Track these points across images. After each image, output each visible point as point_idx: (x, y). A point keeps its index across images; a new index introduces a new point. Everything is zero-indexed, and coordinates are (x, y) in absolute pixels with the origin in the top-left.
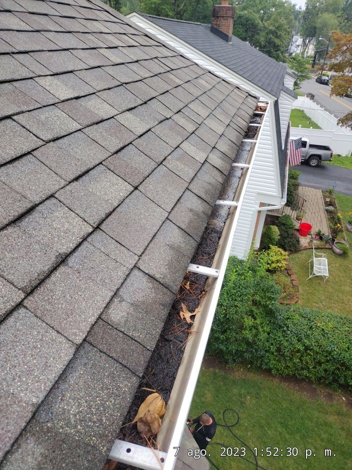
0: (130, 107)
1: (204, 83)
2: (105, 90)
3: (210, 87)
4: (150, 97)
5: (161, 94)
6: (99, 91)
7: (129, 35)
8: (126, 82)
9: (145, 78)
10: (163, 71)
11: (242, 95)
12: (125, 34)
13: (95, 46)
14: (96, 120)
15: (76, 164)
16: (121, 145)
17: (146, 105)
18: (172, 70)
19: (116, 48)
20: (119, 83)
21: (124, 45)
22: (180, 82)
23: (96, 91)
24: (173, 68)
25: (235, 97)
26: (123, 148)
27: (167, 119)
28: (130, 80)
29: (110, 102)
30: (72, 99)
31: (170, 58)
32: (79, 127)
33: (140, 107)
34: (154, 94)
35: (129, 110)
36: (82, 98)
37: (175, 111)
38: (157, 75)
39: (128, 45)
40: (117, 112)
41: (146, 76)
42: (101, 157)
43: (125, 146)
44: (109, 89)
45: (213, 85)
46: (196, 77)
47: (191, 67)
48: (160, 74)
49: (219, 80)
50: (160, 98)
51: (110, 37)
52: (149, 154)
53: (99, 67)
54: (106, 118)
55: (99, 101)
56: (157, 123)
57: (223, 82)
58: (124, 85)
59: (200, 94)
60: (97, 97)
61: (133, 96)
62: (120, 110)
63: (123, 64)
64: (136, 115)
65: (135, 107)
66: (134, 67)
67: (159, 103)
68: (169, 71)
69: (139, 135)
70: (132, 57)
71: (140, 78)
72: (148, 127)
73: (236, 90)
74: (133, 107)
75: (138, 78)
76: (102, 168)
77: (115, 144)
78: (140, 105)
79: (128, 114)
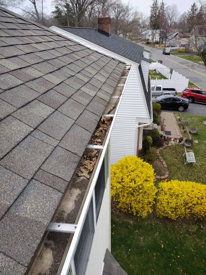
0: (50, 71)
1: (93, 57)
2: (35, 64)
3: (97, 59)
4: (62, 66)
5: (68, 64)
6: (32, 65)
7: (48, 36)
8: (48, 59)
9: (59, 57)
10: (69, 53)
11: (116, 63)
12: (45, 35)
13: (29, 43)
14: (31, 78)
15: (22, 100)
16: (47, 90)
17: (60, 70)
19: (41, 43)
20: (43, 60)
21: (45, 41)
22: (79, 58)
23: (31, 65)
24: (75, 51)
25: (111, 64)
26: (47, 91)
27: (73, 76)
28: (50, 58)
29: (39, 69)
30: (17, 69)
31: (73, 46)
32: (23, 82)
33: (56, 71)
34: (64, 64)
35: (50, 73)
36: (23, 69)
37: (77, 72)
38: (65, 55)
39: (48, 41)
40: (43, 74)
41: (59, 56)
42: (36, 95)
43: (49, 90)
44: (38, 63)
45: (99, 58)
46: (88, 54)
47: (86, 50)
49: (102, 55)
50: (68, 66)
51: (37, 38)
52: (63, 93)
53: (31, 53)
54: (37, 77)
55: (33, 69)
56: (66, 78)
57: (105, 57)
58: (47, 61)
59: (91, 63)
60: (31, 68)
61: (52, 66)
62: (45, 73)
63: (45, 50)
64: (55, 75)
65: (54, 71)
66: (52, 52)
67: (67, 69)
68: (72, 53)
69: (56, 84)
70: (50, 47)
71: (56, 57)
72: (62, 81)
73: (112, 60)
74: (52, 71)
75: (55, 57)
76: (36, 101)
77: (43, 90)
78: (56, 70)
79: (50, 75)
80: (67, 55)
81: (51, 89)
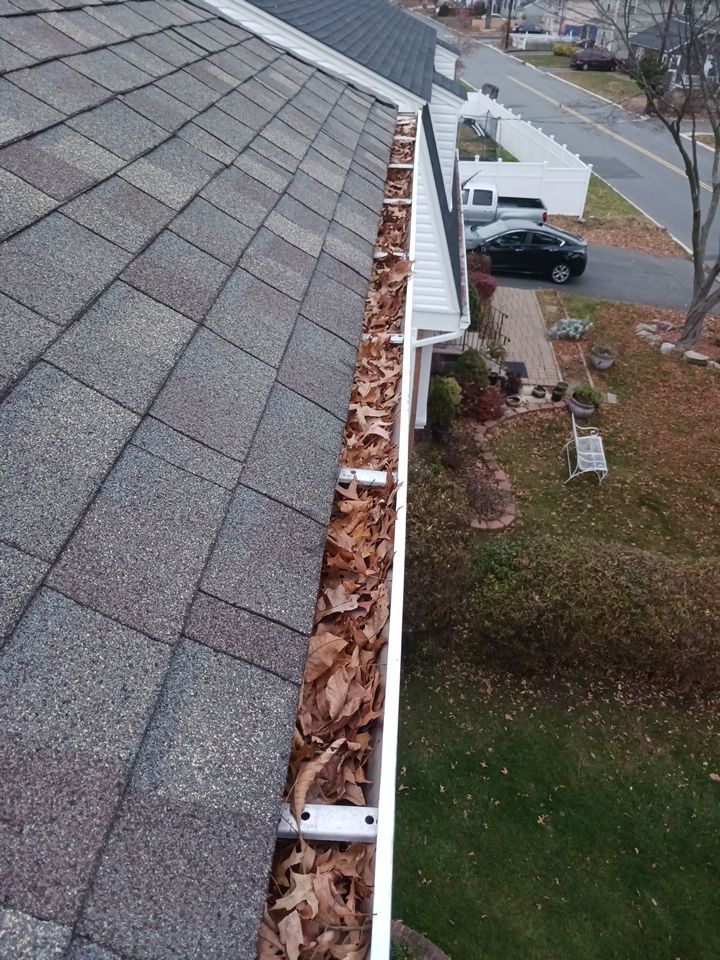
0: (143, 148)
1: (281, 79)
2: (82, 112)
3: (296, 88)
4: (182, 121)
5: (201, 113)
6: (71, 117)
8: (122, 89)
9: (160, 78)
10: (191, 57)
11: (363, 102)
14: (82, 183)
16: (149, 234)
17: (176, 139)
18: (211, 54)
20: (109, 94)
22: (235, 83)
23: (65, 117)
24: (211, 49)
25: (349, 108)
26: (152, 240)
27: (227, 167)
28: (130, 85)
29: (100, 139)
30: (19, 140)
31: (199, 26)
32: (54, 203)
33: (165, 146)
34: (188, 114)
35: (144, 155)
36: (39, 137)
37: (238, 148)
38: (181, 69)
40: (120, 163)
41: (160, 73)
43: (158, 236)
44: (90, 109)
45: (301, 83)
46: (262, 66)
47: (248, 45)
48: (187, 65)
49: (310, 70)
50: (199, 120)
53: (56, 59)
54: (101, 177)
55: (78, 139)
56: (207, 178)
57: (319, 75)
58: (120, 97)
59: (279, 106)
60: (69, 131)
61: (145, 121)
62: (128, 157)
63: (104, 47)
64: (162, 165)
65: (156, 147)
66: (131, 53)
67: (201, 133)
68: (204, 58)
69: (178, 208)
71: (151, 79)
72: (193, 189)
73: (348, 92)
74: (151, 147)
75: (145, 79)
76: (121, 289)
77: (135, 234)
78: (165, 142)
79: (144, 165)
80: (187, 69)
81: (162, 231)
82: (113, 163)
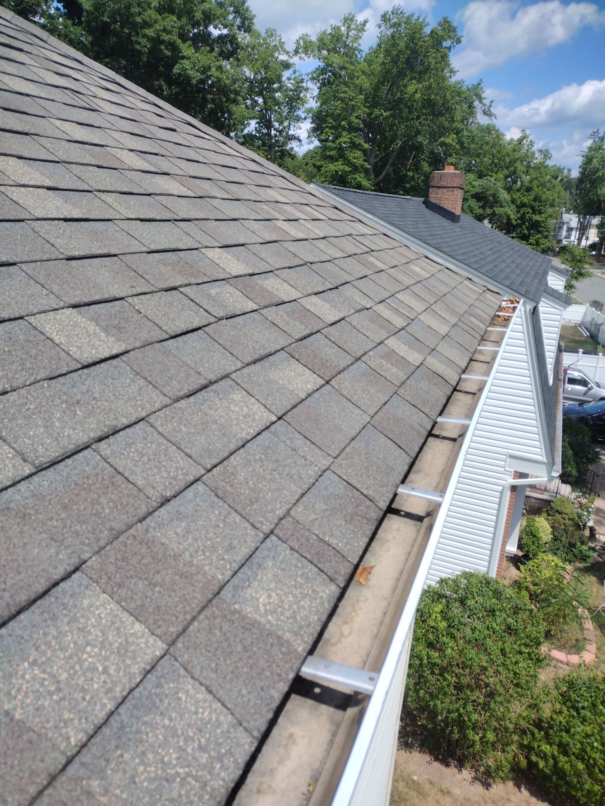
0: (316, 290)
1: (418, 269)
2: (284, 268)
3: (428, 275)
4: (343, 282)
5: (357, 279)
6: (277, 269)
7: (313, 207)
8: (311, 261)
9: (336, 259)
10: (359, 251)
12: (307, 204)
13: (271, 217)
14: (275, 301)
15: (254, 347)
16: (307, 332)
17: (338, 290)
18: (373, 251)
19: (297, 220)
20: (302, 262)
21: (307, 218)
22: (384, 267)
23: (273, 269)
24: (373, 249)
25: (465, 291)
26: (309, 336)
27: (367, 309)
28: (317, 260)
29: (292, 282)
30: (246, 275)
31: (369, 237)
32: (256, 307)
33: (329, 292)
34: (349, 279)
35: (316, 294)
36: (257, 276)
37: (377, 301)
38: (351, 256)
39: (312, 218)
40: (300, 295)
41: (337, 256)
42: (283, 342)
43: (313, 334)
44: (290, 268)
45: (432, 273)
46: (406, 261)
47: (400, 250)
48: (355, 254)
49: (440, 267)
50: (356, 284)
51: (288, 208)
52: (344, 346)
53: (276, 241)
54: (287, 300)
55: (279, 280)
56: (353, 311)
57: (447, 271)
58: (309, 264)
59: (412, 283)
60: (275, 276)
61: (320, 278)
62: (305, 293)
63: (306, 240)
64: (326, 301)
65: (324, 292)
66: (321, 244)
67: (355, 289)
68: (367, 253)
69: (330, 323)
70: (318, 232)
71: (330, 259)
72: (341, 315)
73: (467, 282)
74: (321, 290)
75: (327, 258)
76: (284, 355)
77: (299, 330)
78: (330, 290)
80: (354, 256)
82: (295, 294)
